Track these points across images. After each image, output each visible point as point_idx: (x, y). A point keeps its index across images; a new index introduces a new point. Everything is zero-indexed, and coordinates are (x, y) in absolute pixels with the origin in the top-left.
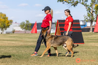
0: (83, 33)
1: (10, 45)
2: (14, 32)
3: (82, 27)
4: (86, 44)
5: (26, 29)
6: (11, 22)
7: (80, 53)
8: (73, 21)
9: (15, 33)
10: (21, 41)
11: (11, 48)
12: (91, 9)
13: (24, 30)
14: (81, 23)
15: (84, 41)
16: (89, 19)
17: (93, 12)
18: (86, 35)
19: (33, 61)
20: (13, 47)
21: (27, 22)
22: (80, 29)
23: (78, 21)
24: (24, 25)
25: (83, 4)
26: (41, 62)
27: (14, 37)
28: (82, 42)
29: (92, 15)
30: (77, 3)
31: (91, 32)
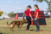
0: (46, 19)
1: (2, 27)
4: (48, 25)
5: (12, 17)
9: (5, 19)
14: (45, 13)
15: (47, 23)
18: (48, 20)
20: (4, 28)
22: (44, 16)
23: (43, 12)
27: (4, 22)
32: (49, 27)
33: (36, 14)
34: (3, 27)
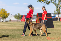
0: (53, 21)
2: (10, 20)
3: (53, 18)
4: (55, 28)
5: (18, 19)
6: (9, 14)
7: (51, 34)
8: (47, 14)
10: (15, 26)
11: (9, 31)
12: (58, 6)
13: (16, 19)
14: (52, 15)
15: (54, 26)
16: (57, 12)
17: (60, 8)
18: (55, 22)
19: (22, 39)
21: (19, 14)
22: (51, 19)
23: (50, 14)
24: (16, 16)
25: (53, 3)
26: (28, 40)
28: (53, 27)
29: (59, 10)
30: (50, 2)
31: (58, 20)
32: (57, 30)
33: (44, 16)
34: (9, 29)
